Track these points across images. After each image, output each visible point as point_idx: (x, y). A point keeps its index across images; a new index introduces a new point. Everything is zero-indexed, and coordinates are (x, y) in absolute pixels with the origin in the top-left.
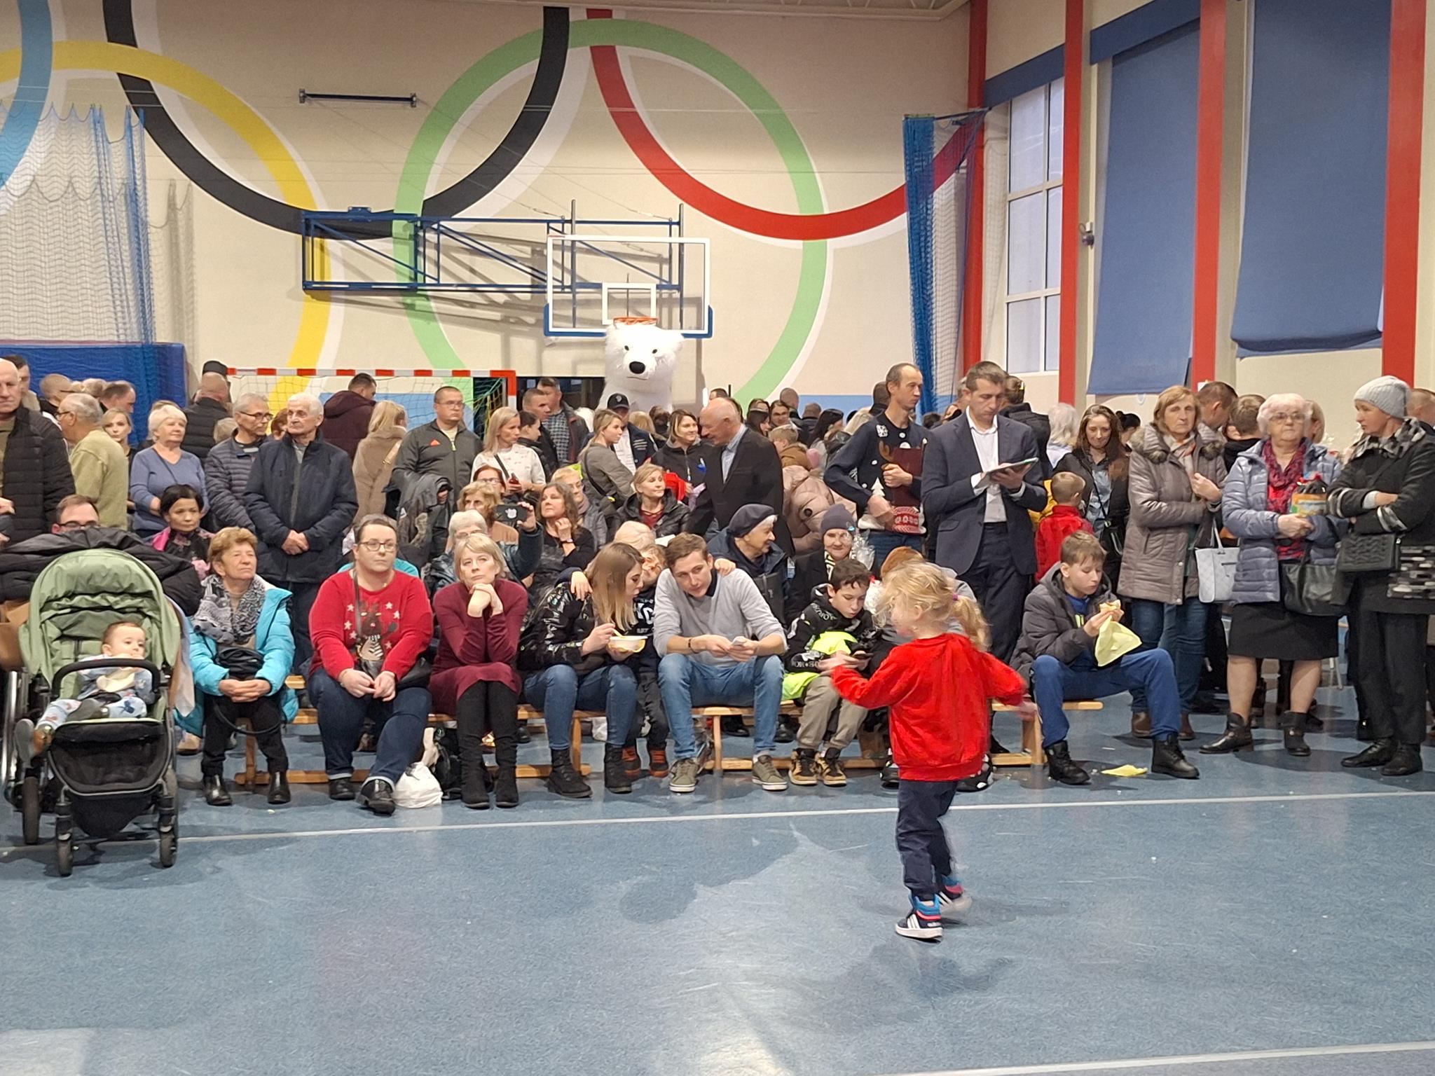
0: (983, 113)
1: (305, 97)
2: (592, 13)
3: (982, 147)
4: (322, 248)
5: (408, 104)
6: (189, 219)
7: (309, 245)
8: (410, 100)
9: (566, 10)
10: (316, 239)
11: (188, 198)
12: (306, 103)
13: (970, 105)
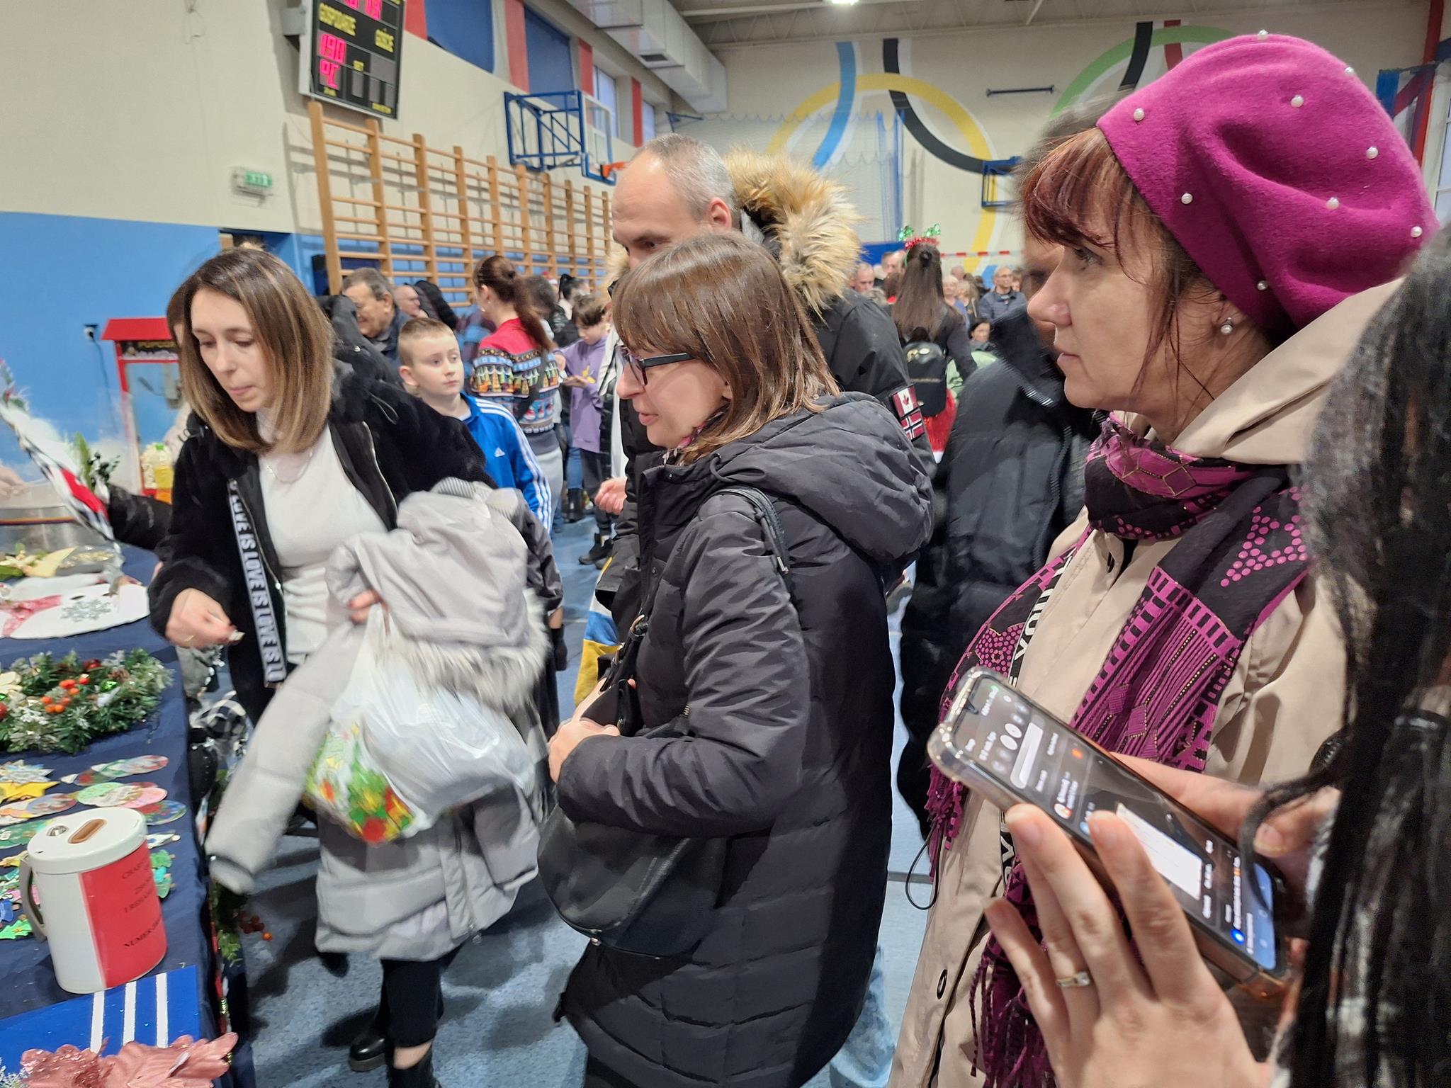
0: (1435, 66)
1: (991, 93)
2: (1167, 24)
3: (1432, 88)
4: (993, 181)
5: (1049, 93)
6: (922, 171)
7: (986, 181)
8: (1051, 89)
9: (1151, 24)
10: (991, 177)
11: (923, 157)
12: (990, 98)
13: (1425, 59)
